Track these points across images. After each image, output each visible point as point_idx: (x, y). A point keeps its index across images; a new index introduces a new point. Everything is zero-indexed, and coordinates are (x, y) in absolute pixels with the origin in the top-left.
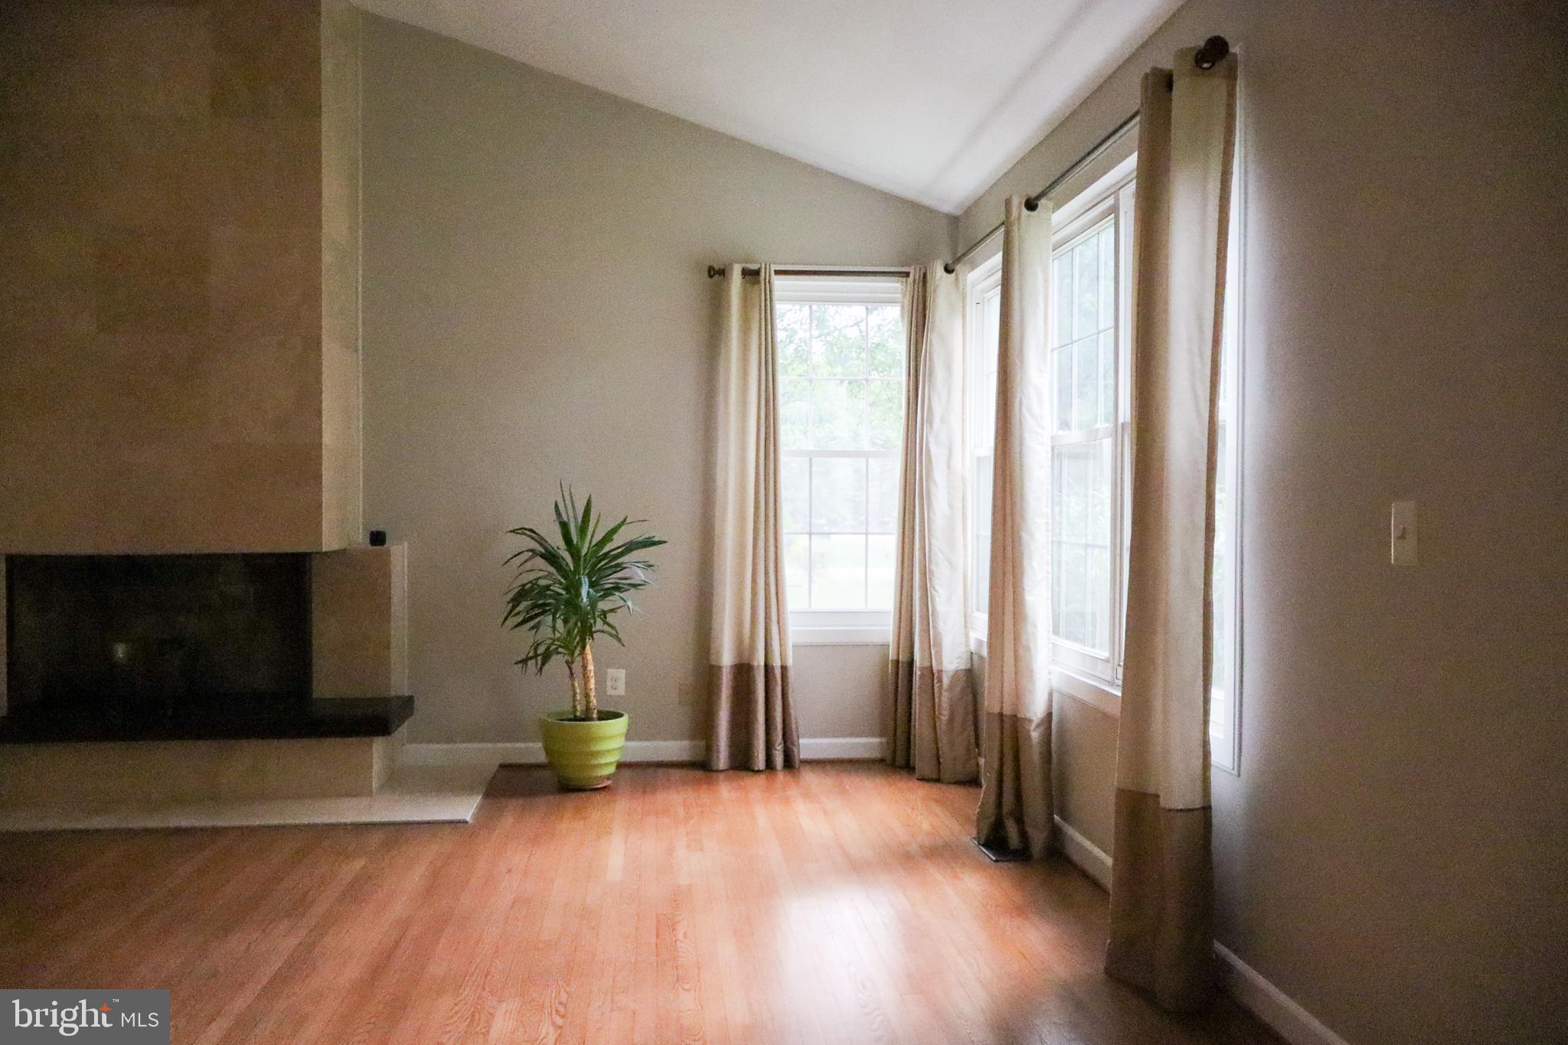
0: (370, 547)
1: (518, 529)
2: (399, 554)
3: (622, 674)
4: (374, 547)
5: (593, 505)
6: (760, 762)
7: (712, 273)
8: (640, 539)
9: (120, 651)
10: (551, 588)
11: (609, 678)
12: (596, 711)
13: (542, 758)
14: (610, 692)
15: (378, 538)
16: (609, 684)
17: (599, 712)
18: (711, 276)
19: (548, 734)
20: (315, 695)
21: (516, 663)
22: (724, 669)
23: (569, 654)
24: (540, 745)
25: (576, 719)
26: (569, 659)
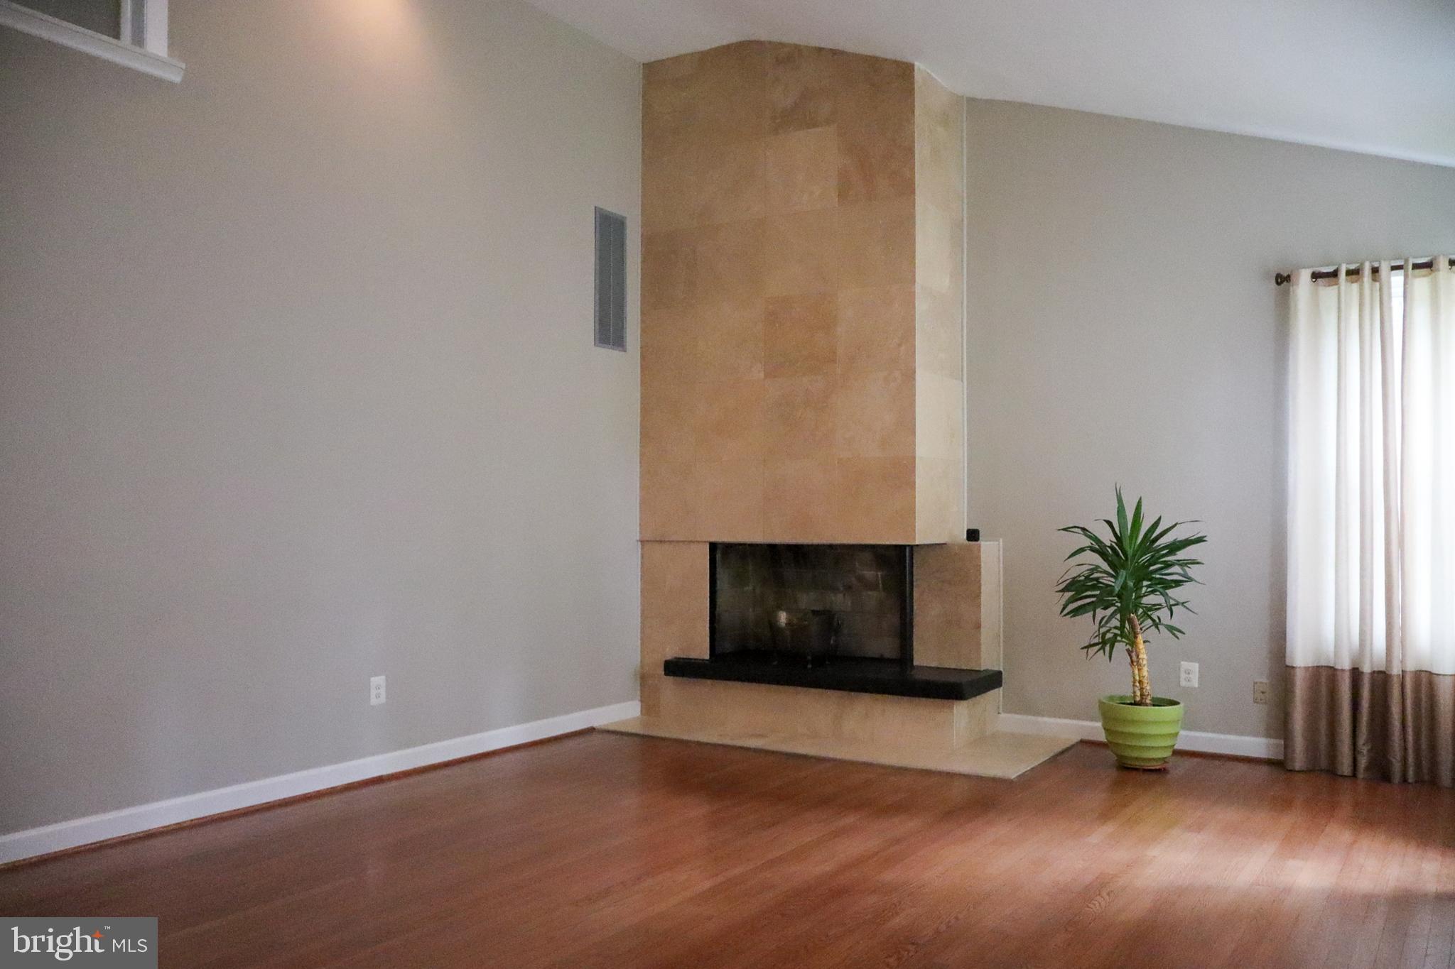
0: (967, 542)
1: (1069, 528)
2: (989, 550)
3: (1195, 667)
4: (970, 542)
5: (1143, 504)
6: (1346, 768)
7: (1279, 280)
8: (1192, 538)
9: (783, 617)
10: (1101, 580)
11: (1182, 670)
12: (1149, 698)
13: (1102, 737)
14: (1183, 683)
15: (973, 535)
16: (1183, 676)
17: (1153, 699)
18: (1278, 283)
19: (1108, 714)
20: (915, 663)
21: (1083, 648)
22: (1298, 671)
23: (1130, 645)
24: (1099, 724)
25: (1135, 704)
26: (1130, 649)
